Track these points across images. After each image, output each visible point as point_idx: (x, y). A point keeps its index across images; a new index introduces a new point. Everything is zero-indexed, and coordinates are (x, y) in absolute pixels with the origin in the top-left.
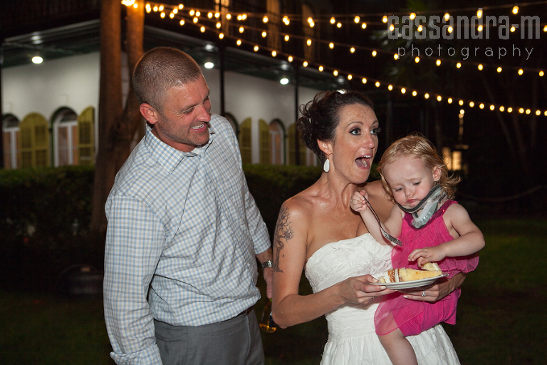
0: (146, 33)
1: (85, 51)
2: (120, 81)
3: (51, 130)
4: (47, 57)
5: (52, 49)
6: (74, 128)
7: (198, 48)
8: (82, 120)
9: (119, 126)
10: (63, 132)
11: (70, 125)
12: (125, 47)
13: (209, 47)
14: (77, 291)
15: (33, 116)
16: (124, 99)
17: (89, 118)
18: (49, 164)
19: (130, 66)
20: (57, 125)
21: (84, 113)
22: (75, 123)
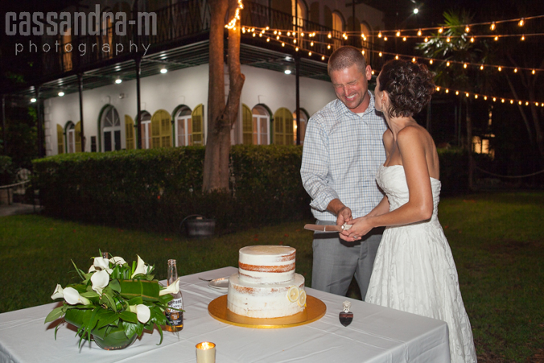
0: (242, 49)
1: (197, 63)
2: (223, 85)
3: (173, 122)
4: (171, 69)
5: (174, 63)
6: (188, 120)
7: (280, 59)
8: (195, 114)
9: (222, 117)
10: (181, 123)
11: (186, 118)
12: (226, 60)
13: (288, 58)
14: (194, 233)
15: (161, 112)
16: (226, 98)
17: (200, 113)
18: (172, 145)
19: (231, 73)
20: (177, 118)
21: (196, 109)
22: (190, 117)
